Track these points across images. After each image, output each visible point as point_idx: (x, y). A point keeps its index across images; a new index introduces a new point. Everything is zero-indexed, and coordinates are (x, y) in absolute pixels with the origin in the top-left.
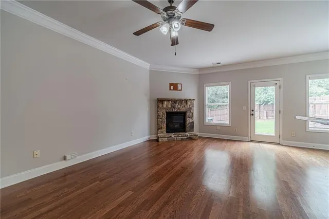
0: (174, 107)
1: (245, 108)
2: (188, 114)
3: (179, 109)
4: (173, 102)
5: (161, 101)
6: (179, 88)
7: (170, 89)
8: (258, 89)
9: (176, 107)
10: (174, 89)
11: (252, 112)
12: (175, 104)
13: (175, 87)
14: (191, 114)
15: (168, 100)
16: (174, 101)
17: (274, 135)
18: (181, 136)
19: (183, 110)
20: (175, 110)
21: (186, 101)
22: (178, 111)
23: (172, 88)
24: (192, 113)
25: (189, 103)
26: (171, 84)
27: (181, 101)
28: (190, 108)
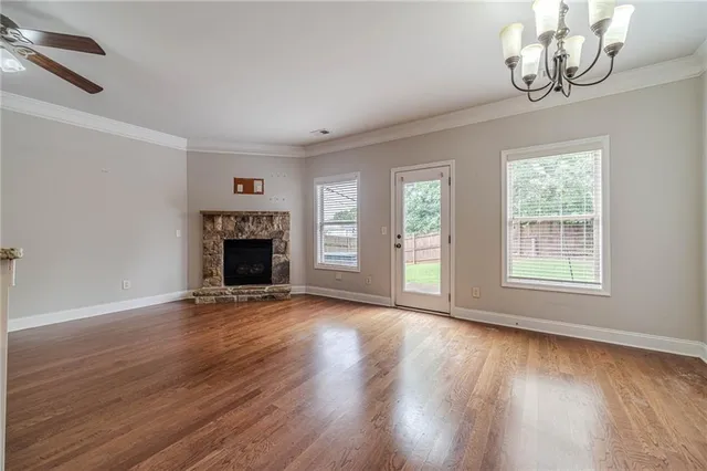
0: (241, 230)
1: (384, 231)
2: (275, 244)
3: (252, 233)
4: (239, 219)
5: (209, 217)
6: (258, 187)
7: (236, 191)
8: (407, 188)
9: (246, 229)
10: (245, 192)
11: (399, 241)
12: (243, 224)
13: (247, 186)
14: (283, 245)
15: (227, 215)
16: (243, 218)
17: (439, 293)
18: (249, 293)
19: (264, 235)
20: (244, 237)
21: (271, 217)
22: (253, 237)
23: (240, 188)
24: (286, 243)
25: (277, 220)
26: (237, 181)
27: (258, 217)
28: (281, 232)
